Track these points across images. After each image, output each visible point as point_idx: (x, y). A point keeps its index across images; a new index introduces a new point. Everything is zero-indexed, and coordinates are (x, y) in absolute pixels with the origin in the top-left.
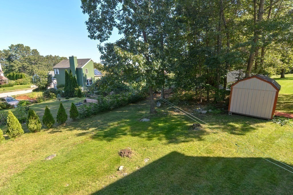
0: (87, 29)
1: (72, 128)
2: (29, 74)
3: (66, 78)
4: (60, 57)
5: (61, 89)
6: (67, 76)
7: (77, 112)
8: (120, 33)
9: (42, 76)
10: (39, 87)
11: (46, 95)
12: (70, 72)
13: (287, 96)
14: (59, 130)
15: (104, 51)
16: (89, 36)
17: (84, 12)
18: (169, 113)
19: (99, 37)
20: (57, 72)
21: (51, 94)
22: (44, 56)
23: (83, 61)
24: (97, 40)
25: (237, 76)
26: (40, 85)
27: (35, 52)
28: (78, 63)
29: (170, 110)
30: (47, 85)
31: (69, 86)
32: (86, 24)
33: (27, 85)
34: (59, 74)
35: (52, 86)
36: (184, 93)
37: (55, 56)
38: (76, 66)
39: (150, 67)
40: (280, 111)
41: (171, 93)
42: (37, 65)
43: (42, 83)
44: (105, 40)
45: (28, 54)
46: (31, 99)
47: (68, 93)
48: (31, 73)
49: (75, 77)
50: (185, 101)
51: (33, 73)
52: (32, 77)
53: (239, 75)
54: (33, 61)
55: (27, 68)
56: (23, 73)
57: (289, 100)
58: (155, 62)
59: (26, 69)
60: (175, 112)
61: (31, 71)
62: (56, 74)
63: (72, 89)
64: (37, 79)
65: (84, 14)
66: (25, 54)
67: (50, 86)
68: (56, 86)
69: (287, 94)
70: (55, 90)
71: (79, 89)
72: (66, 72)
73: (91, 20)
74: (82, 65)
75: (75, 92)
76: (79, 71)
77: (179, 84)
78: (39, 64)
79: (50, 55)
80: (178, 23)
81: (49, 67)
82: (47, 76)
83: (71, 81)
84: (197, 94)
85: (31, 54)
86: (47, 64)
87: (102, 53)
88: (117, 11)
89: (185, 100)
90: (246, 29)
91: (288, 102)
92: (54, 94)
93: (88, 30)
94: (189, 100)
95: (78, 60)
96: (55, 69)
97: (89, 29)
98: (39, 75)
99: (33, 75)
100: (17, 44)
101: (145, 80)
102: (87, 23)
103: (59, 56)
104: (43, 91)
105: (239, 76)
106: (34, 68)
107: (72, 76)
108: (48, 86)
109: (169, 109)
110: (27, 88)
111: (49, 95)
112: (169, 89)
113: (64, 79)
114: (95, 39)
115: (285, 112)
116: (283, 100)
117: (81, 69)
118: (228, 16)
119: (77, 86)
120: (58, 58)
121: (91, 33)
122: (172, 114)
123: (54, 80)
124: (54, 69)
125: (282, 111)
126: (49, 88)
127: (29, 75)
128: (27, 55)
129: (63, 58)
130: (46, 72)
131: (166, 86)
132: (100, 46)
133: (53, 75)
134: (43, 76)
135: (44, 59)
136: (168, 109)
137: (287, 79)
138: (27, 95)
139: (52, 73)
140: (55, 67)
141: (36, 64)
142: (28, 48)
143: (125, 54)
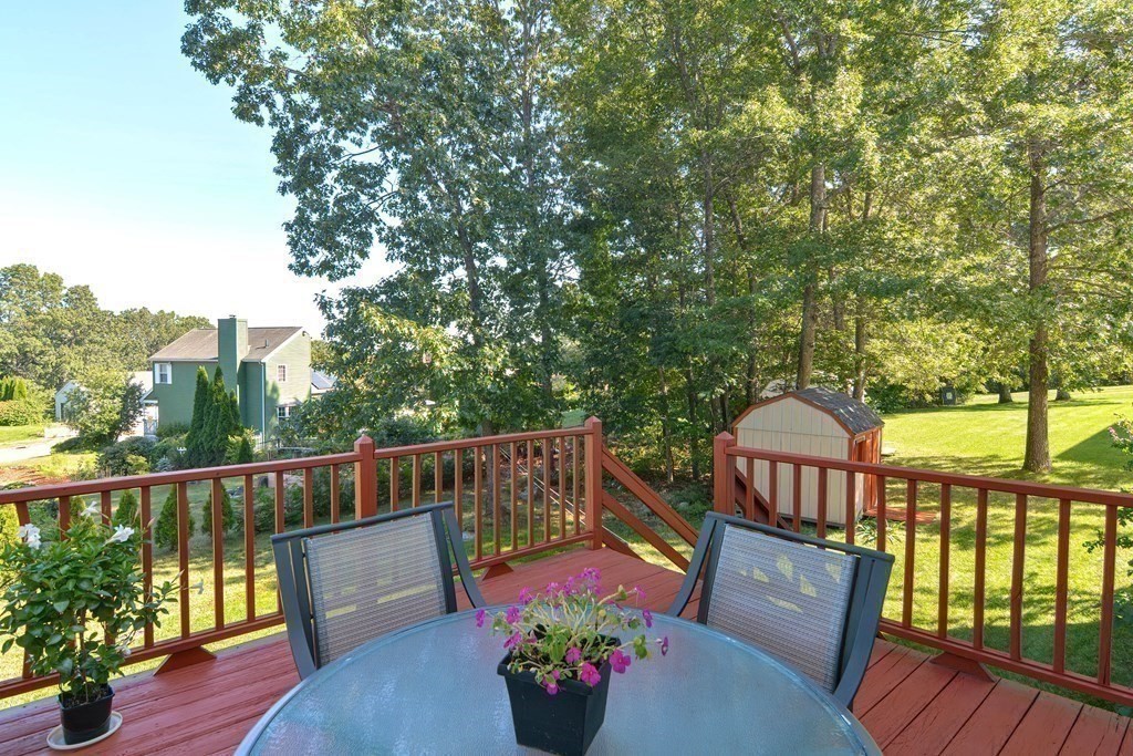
0: (289, 244)
1: (207, 564)
2: (43, 381)
3: (197, 400)
4: (181, 316)
5: (173, 441)
6: (203, 390)
7: (231, 512)
8: (390, 258)
9: (101, 391)
10: (82, 432)
11: (110, 462)
12: (218, 374)
14: (162, 570)
15: (335, 311)
16: (291, 267)
17: (283, 190)
19: (325, 266)
20: (163, 377)
21: (131, 458)
22: (116, 314)
23: (270, 337)
24: (318, 276)
26: (87, 427)
27: (81, 296)
28: (251, 341)
30: (116, 428)
31: (207, 429)
32: (286, 230)
33: (30, 428)
34: (170, 382)
35: (138, 430)
37: (162, 311)
38: (243, 352)
39: (472, 363)
42: (82, 349)
43: (98, 417)
44: (344, 274)
45: (48, 304)
46: (48, 478)
47: (200, 454)
48: (54, 380)
49: (232, 394)
51: (61, 380)
52: (52, 392)
54: (66, 331)
55: (38, 359)
56: (18, 379)
58: (490, 347)
59: (33, 362)
61: (51, 370)
62: (158, 382)
63: (217, 440)
64: (78, 400)
65: (283, 195)
66: (39, 302)
67: (127, 430)
68: (152, 429)
70: (150, 444)
71: (245, 441)
72: (199, 377)
73: (302, 221)
74: (264, 350)
75: (229, 449)
76: (250, 373)
78: (91, 341)
79: (139, 308)
80: (570, 233)
81: (131, 355)
82: (120, 392)
83: (218, 409)
85: (63, 303)
86: (123, 345)
87: (329, 318)
88: (385, 193)
92: (142, 460)
93: (289, 247)
95: (252, 331)
96: (157, 366)
97: (294, 243)
98: (88, 387)
99: (59, 387)
100: (9, 266)
101: (457, 403)
102: (289, 227)
103: (176, 313)
104: (98, 451)
106: (67, 358)
107: (221, 389)
108: (121, 430)
110: (28, 440)
111: (124, 462)
113: (192, 404)
114: (309, 274)
117: (259, 366)
119: (237, 428)
120: (171, 321)
121: (298, 257)
123: (147, 405)
124: (154, 362)
126: (122, 438)
127: (44, 385)
128: (44, 309)
129: (192, 322)
130: (119, 376)
132: (323, 297)
133: (148, 387)
134: (105, 390)
135: (112, 324)
138: (29, 466)
139: (145, 380)
140: (156, 356)
141: (79, 343)
142: (55, 280)
143: (391, 325)
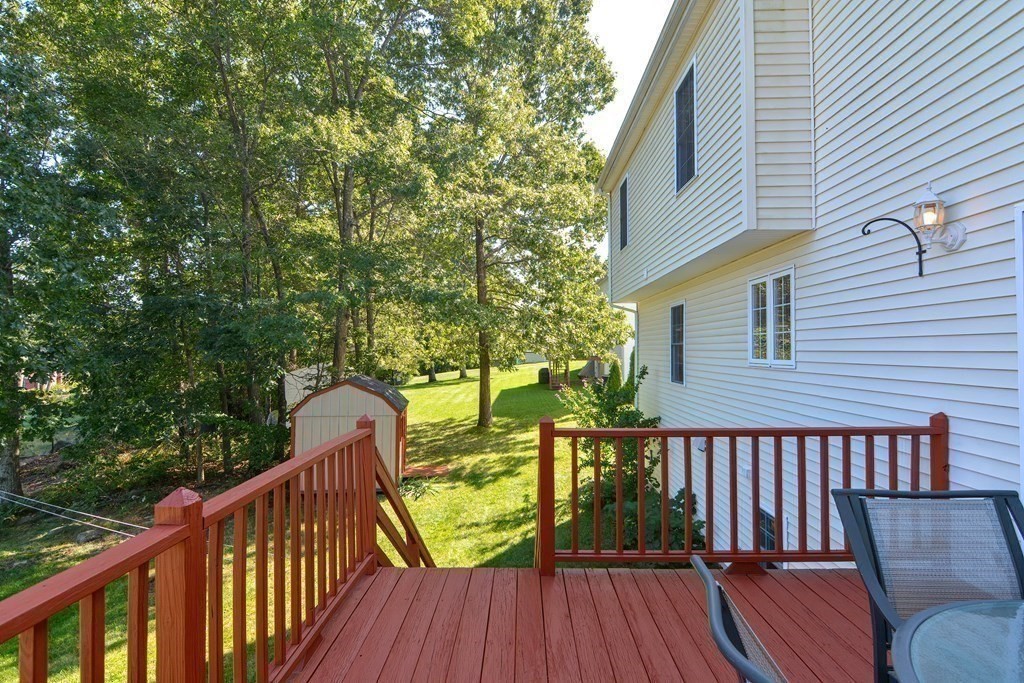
13: (433, 425)
18: (47, 555)
25: (313, 383)
29: (50, 540)
36: (125, 457)
40: (416, 465)
41: (63, 467)
50: (130, 490)
53: (318, 378)
57: (437, 434)
60: (79, 543)
69: (435, 421)
77: (96, 425)
84: (185, 454)
89: (133, 486)
90: (311, 258)
91: (435, 440)
94: (149, 484)
105: (318, 383)
109: (45, 539)
112: (52, 452)
115: (426, 464)
116: (426, 436)
118: (272, 211)
122: (63, 556)
125: (421, 464)
131: (28, 436)
136: (40, 540)
137: (441, 383)
